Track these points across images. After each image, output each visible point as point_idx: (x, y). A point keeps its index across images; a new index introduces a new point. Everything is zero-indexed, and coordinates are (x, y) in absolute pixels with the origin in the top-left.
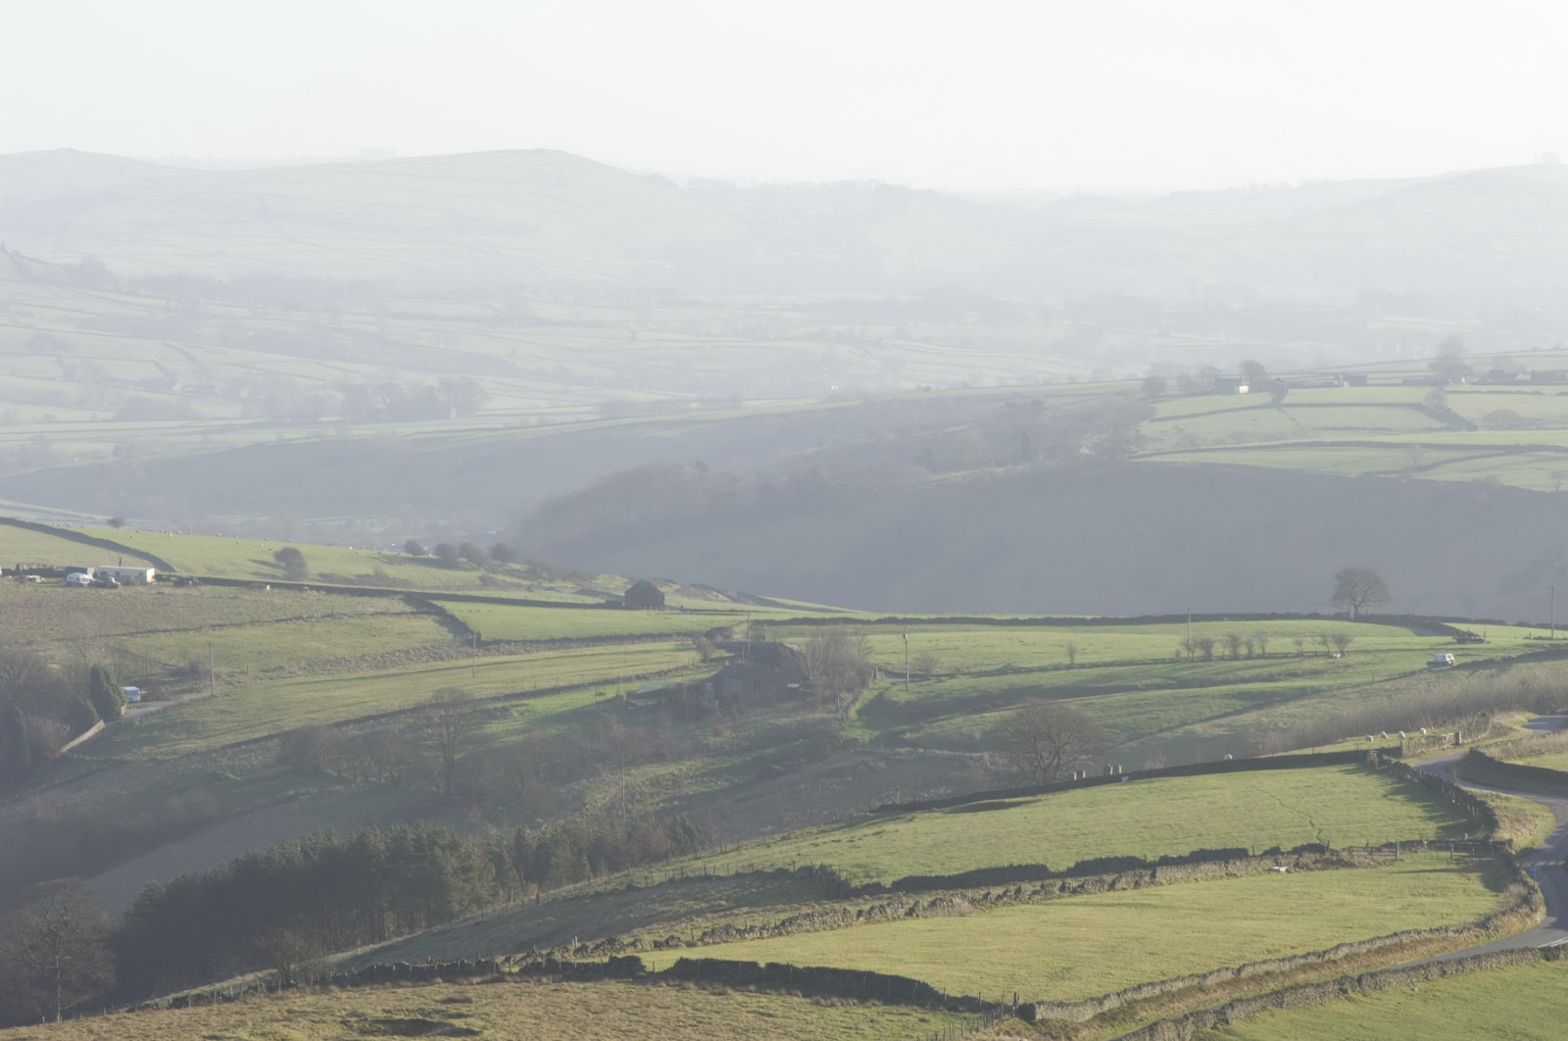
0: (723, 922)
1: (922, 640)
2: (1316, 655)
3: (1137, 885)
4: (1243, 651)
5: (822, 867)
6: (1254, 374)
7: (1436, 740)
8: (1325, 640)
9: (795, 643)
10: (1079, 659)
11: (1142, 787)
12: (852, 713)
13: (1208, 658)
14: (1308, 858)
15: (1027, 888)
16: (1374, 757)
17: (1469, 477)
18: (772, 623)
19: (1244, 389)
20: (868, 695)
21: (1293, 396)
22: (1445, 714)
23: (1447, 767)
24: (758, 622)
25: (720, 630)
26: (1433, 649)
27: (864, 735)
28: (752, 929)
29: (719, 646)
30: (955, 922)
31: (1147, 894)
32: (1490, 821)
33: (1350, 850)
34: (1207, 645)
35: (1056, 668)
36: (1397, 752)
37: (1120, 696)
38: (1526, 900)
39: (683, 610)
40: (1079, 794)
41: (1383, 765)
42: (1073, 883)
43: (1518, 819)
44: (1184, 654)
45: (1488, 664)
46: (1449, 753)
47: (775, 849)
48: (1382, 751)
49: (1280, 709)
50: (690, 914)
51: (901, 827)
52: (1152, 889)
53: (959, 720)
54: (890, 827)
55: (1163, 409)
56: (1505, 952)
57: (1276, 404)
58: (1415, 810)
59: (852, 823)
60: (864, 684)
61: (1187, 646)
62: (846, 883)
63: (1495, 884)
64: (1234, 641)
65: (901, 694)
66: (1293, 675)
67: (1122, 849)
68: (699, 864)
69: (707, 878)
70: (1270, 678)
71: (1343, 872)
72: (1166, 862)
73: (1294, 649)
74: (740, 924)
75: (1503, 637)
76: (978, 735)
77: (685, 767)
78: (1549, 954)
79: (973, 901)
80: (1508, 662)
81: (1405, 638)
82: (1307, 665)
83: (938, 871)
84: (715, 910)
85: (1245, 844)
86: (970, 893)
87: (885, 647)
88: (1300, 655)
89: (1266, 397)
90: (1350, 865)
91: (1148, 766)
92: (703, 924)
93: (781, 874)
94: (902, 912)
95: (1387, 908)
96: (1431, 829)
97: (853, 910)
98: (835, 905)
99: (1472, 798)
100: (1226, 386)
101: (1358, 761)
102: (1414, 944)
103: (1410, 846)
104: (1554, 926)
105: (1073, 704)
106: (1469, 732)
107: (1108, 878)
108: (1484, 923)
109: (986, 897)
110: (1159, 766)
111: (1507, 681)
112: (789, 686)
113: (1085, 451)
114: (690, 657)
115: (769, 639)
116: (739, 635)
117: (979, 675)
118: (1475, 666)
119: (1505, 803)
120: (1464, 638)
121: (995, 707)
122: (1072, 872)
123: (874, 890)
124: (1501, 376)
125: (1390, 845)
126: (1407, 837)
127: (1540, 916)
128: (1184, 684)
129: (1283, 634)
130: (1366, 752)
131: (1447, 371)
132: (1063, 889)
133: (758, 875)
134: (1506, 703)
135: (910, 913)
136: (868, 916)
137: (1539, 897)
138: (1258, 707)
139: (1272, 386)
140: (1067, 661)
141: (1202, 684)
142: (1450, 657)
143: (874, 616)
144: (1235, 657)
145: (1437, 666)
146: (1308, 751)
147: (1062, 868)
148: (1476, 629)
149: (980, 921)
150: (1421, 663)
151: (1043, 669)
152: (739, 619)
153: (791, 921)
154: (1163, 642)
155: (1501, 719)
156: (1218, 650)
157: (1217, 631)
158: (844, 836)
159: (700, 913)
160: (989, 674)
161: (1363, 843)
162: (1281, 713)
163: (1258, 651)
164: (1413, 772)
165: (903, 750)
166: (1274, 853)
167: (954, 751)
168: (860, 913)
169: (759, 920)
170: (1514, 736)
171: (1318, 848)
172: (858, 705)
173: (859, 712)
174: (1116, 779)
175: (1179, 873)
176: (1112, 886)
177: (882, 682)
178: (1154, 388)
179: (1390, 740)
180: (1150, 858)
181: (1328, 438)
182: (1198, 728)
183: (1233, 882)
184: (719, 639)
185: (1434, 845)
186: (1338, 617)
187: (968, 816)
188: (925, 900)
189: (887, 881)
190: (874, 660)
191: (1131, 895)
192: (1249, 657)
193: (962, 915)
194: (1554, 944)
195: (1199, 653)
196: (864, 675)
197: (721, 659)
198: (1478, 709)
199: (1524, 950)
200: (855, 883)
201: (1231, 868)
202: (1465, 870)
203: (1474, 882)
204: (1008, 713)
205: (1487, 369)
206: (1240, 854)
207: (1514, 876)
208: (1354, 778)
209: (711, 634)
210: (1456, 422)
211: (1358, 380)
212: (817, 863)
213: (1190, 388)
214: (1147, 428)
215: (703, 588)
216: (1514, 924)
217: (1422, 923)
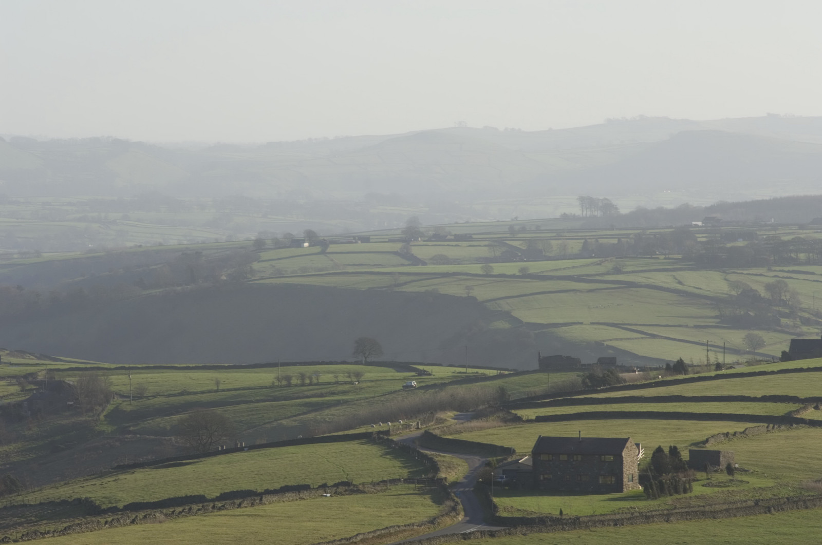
0: (33, 529)
1: (139, 378)
2: (345, 383)
3: (253, 505)
4: (307, 381)
5: (86, 498)
6: (311, 236)
7: (407, 426)
8: (349, 374)
9: (71, 380)
10: (221, 387)
11: (255, 453)
12: (102, 417)
13: (289, 385)
14: (341, 489)
15: (195, 507)
16: (375, 435)
17: (423, 289)
18: (59, 370)
19: (306, 245)
20: (110, 407)
21: (332, 248)
22: (412, 413)
23: (413, 440)
24: (51, 370)
25: (31, 374)
26: (405, 379)
27: (108, 429)
28: (48, 532)
29: (30, 383)
30: (157, 526)
31: (258, 509)
32: (435, 468)
33: (363, 484)
34: (288, 378)
35: (210, 392)
36: (387, 433)
37: (243, 406)
38: (454, 509)
39: (11, 364)
40: (222, 458)
41: (380, 440)
42: (219, 504)
43: (450, 467)
44: (277, 383)
45: (434, 386)
46: (415, 433)
47: (61, 490)
48: (380, 432)
49: (327, 412)
50: (15, 525)
51: (128, 477)
52: (261, 507)
53: (159, 420)
54: (122, 477)
55: (264, 255)
56: (443, 536)
57: (323, 252)
58: (397, 463)
59: (102, 475)
60: (108, 402)
61: (278, 379)
62: (99, 507)
63: (438, 501)
64: (302, 376)
65: (127, 406)
66: (333, 394)
67: (245, 486)
68: (20, 498)
69: (25, 506)
70: (322, 395)
71: (360, 496)
72: (268, 492)
73: (333, 380)
74: (42, 529)
75: (441, 372)
76: (168, 428)
77: (12, 447)
78: (466, 536)
79: (166, 515)
80: (443, 386)
81: (391, 374)
82: (341, 388)
83: (147, 499)
84: (29, 522)
85: (308, 482)
86: (164, 511)
87: (119, 382)
88: (337, 383)
89: (318, 249)
90: (363, 492)
91: (258, 442)
92: (22, 530)
93: (64, 502)
94: (128, 521)
95: (383, 514)
96: (405, 473)
97: (102, 521)
98: (93, 518)
99: (426, 456)
100: (297, 243)
101: (367, 438)
102: (396, 533)
103: (394, 481)
104: (469, 522)
105: (219, 410)
106: (424, 422)
107: (237, 502)
108: (432, 521)
109: (173, 512)
110: (264, 442)
111: (443, 395)
112: (68, 403)
113: (224, 278)
114: (14, 389)
115: (57, 379)
116: (41, 376)
117: (169, 396)
118: (426, 388)
119: (443, 458)
120: (422, 373)
121: (178, 413)
122: (219, 499)
123: (114, 510)
124: (439, 236)
125: (384, 482)
126: (393, 477)
127: (461, 518)
128: (276, 399)
129: (328, 372)
130: (371, 433)
131: (411, 234)
132: (213, 507)
133: (52, 503)
134: (443, 407)
135: (133, 522)
136: (111, 524)
137: (460, 507)
138: (316, 410)
139: (321, 243)
140: (215, 388)
141: (286, 399)
142: (414, 383)
143: (113, 366)
144: (303, 385)
145: (408, 388)
146: (341, 433)
147: (213, 497)
148: (428, 368)
149: (170, 525)
150: (399, 386)
151: (203, 392)
152: (41, 368)
153: (69, 527)
154: (265, 377)
155: (441, 415)
156: (294, 381)
157: (294, 371)
158: (98, 482)
159: (21, 524)
160: (174, 395)
161: (370, 480)
162: (327, 414)
163: (315, 381)
164: (396, 443)
165: (129, 436)
166: (324, 487)
167: (156, 436)
168: (106, 523)
169: (52, 527)
170: (447, 424)
171: (347, 484)
172: (105, 413)
173: (106, 416)
174: (241, 449)
175: (274, 498)
176: (239, 506)
177: (118, 400)
178: (259, 245)
179: (382, 427)
180: (259, 491)
181: (350, 269)
182: (284, 422)
183: (302, 502)
184: (30, 379)
185: (406, 481)
186: (356, 363)
187: (163, 471)
188: (141, 515)
189: (121, 505)
190: (113, 389)
191: (249, 510)
192: (310, 384)
193: (160, 522)
194: (468, 531)
195: (284, 383)
196: (108, 396)
197: (31, 390)
198: (428, 410)
199: (453, 535)
200: (104, 507)
201: (301, 495)
202: (422, 494)
203: (427, 500)
204: (183, 416)
205: (431, 233)
206: (306, 488)
207: (448, 497)
208: (365, 447)
209: (26, 376)
210: (416, 261)
211: (365, 240)
212: (84, 496)
213: (278, 245)
214: (256, 266)
215: (22, 353)
216: (448, 521)
217: (400, 521)
